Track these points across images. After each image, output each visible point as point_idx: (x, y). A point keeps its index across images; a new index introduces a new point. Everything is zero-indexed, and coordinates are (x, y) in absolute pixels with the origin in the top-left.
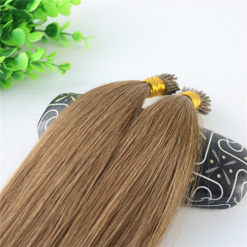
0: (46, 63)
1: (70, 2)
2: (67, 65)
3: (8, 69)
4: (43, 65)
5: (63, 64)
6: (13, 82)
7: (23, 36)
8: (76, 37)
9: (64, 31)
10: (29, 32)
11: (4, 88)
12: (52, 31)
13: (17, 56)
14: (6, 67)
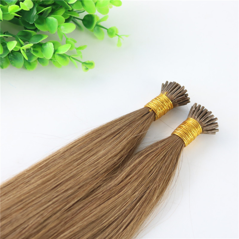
0: (71, 58)
1: (110, 2)
2: (91, 64)
3: (34, 54)
4: (68, 58)
5: (87, 62)
6: (37, 65)
7: (56, 25)
8: (110, 32)
9: (100, 24)
10: (64, 21)
11: (28, 69)
12: (88, 21)
13: (45, 44)
14: (32, 52)
